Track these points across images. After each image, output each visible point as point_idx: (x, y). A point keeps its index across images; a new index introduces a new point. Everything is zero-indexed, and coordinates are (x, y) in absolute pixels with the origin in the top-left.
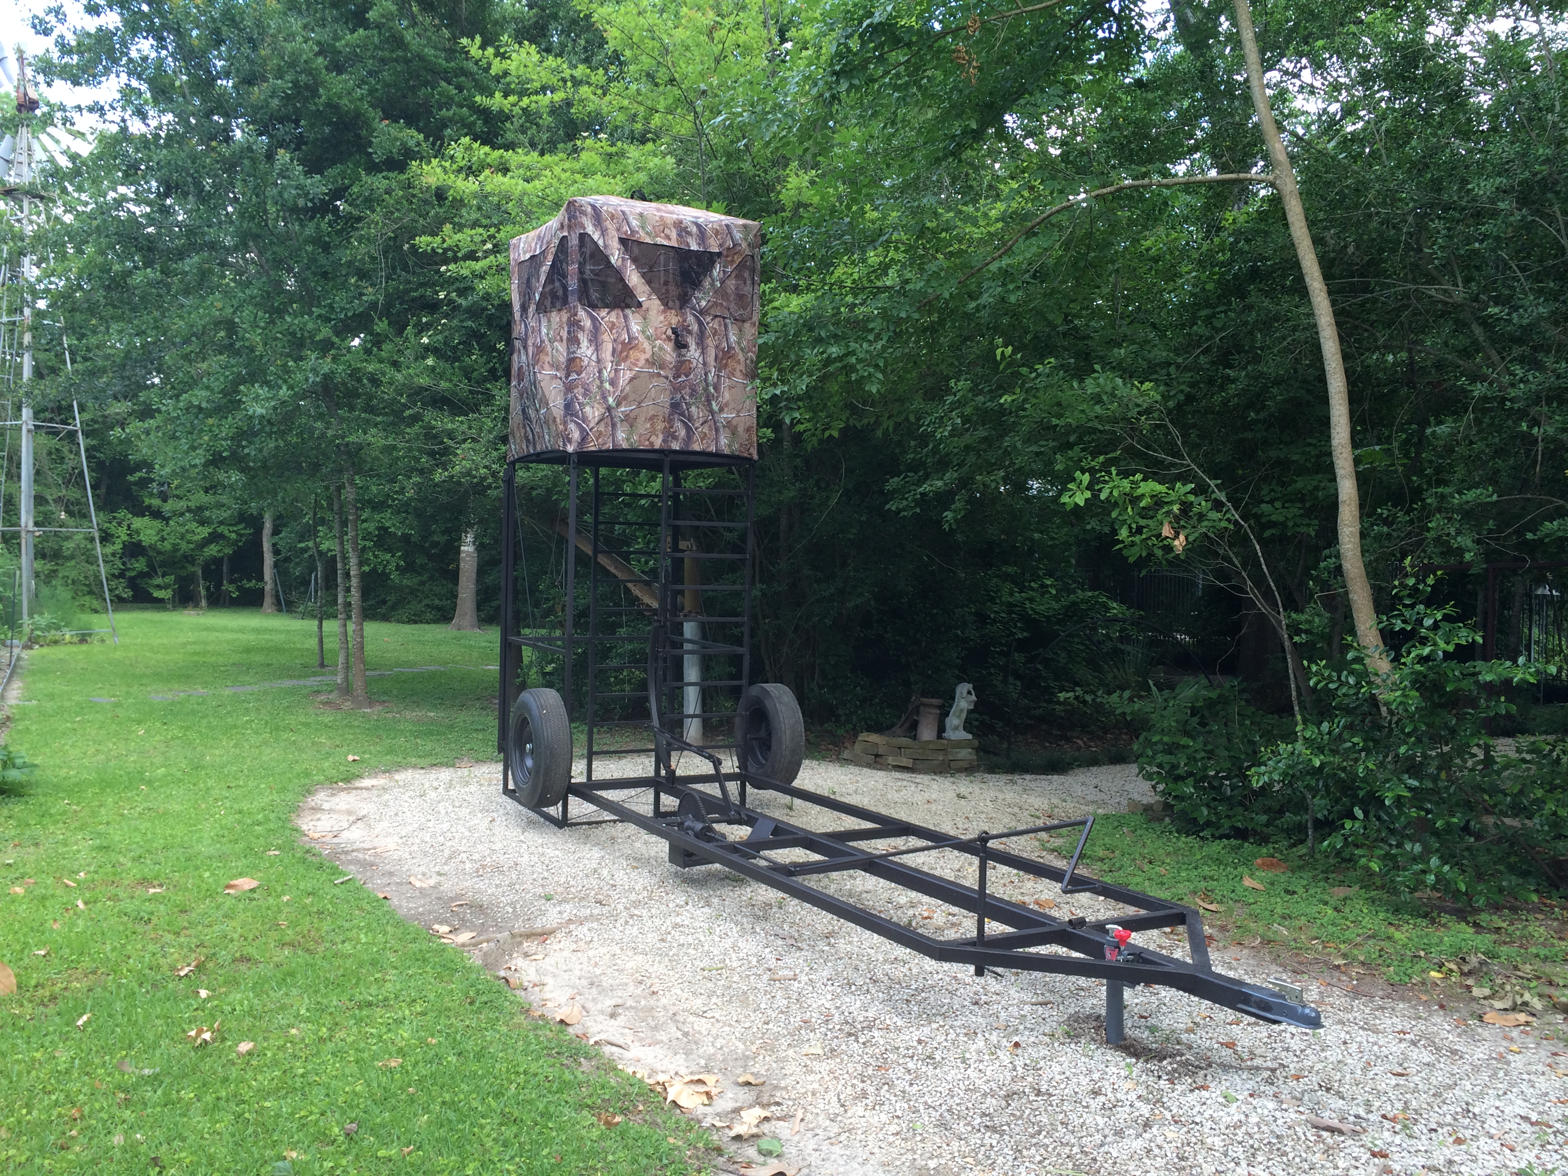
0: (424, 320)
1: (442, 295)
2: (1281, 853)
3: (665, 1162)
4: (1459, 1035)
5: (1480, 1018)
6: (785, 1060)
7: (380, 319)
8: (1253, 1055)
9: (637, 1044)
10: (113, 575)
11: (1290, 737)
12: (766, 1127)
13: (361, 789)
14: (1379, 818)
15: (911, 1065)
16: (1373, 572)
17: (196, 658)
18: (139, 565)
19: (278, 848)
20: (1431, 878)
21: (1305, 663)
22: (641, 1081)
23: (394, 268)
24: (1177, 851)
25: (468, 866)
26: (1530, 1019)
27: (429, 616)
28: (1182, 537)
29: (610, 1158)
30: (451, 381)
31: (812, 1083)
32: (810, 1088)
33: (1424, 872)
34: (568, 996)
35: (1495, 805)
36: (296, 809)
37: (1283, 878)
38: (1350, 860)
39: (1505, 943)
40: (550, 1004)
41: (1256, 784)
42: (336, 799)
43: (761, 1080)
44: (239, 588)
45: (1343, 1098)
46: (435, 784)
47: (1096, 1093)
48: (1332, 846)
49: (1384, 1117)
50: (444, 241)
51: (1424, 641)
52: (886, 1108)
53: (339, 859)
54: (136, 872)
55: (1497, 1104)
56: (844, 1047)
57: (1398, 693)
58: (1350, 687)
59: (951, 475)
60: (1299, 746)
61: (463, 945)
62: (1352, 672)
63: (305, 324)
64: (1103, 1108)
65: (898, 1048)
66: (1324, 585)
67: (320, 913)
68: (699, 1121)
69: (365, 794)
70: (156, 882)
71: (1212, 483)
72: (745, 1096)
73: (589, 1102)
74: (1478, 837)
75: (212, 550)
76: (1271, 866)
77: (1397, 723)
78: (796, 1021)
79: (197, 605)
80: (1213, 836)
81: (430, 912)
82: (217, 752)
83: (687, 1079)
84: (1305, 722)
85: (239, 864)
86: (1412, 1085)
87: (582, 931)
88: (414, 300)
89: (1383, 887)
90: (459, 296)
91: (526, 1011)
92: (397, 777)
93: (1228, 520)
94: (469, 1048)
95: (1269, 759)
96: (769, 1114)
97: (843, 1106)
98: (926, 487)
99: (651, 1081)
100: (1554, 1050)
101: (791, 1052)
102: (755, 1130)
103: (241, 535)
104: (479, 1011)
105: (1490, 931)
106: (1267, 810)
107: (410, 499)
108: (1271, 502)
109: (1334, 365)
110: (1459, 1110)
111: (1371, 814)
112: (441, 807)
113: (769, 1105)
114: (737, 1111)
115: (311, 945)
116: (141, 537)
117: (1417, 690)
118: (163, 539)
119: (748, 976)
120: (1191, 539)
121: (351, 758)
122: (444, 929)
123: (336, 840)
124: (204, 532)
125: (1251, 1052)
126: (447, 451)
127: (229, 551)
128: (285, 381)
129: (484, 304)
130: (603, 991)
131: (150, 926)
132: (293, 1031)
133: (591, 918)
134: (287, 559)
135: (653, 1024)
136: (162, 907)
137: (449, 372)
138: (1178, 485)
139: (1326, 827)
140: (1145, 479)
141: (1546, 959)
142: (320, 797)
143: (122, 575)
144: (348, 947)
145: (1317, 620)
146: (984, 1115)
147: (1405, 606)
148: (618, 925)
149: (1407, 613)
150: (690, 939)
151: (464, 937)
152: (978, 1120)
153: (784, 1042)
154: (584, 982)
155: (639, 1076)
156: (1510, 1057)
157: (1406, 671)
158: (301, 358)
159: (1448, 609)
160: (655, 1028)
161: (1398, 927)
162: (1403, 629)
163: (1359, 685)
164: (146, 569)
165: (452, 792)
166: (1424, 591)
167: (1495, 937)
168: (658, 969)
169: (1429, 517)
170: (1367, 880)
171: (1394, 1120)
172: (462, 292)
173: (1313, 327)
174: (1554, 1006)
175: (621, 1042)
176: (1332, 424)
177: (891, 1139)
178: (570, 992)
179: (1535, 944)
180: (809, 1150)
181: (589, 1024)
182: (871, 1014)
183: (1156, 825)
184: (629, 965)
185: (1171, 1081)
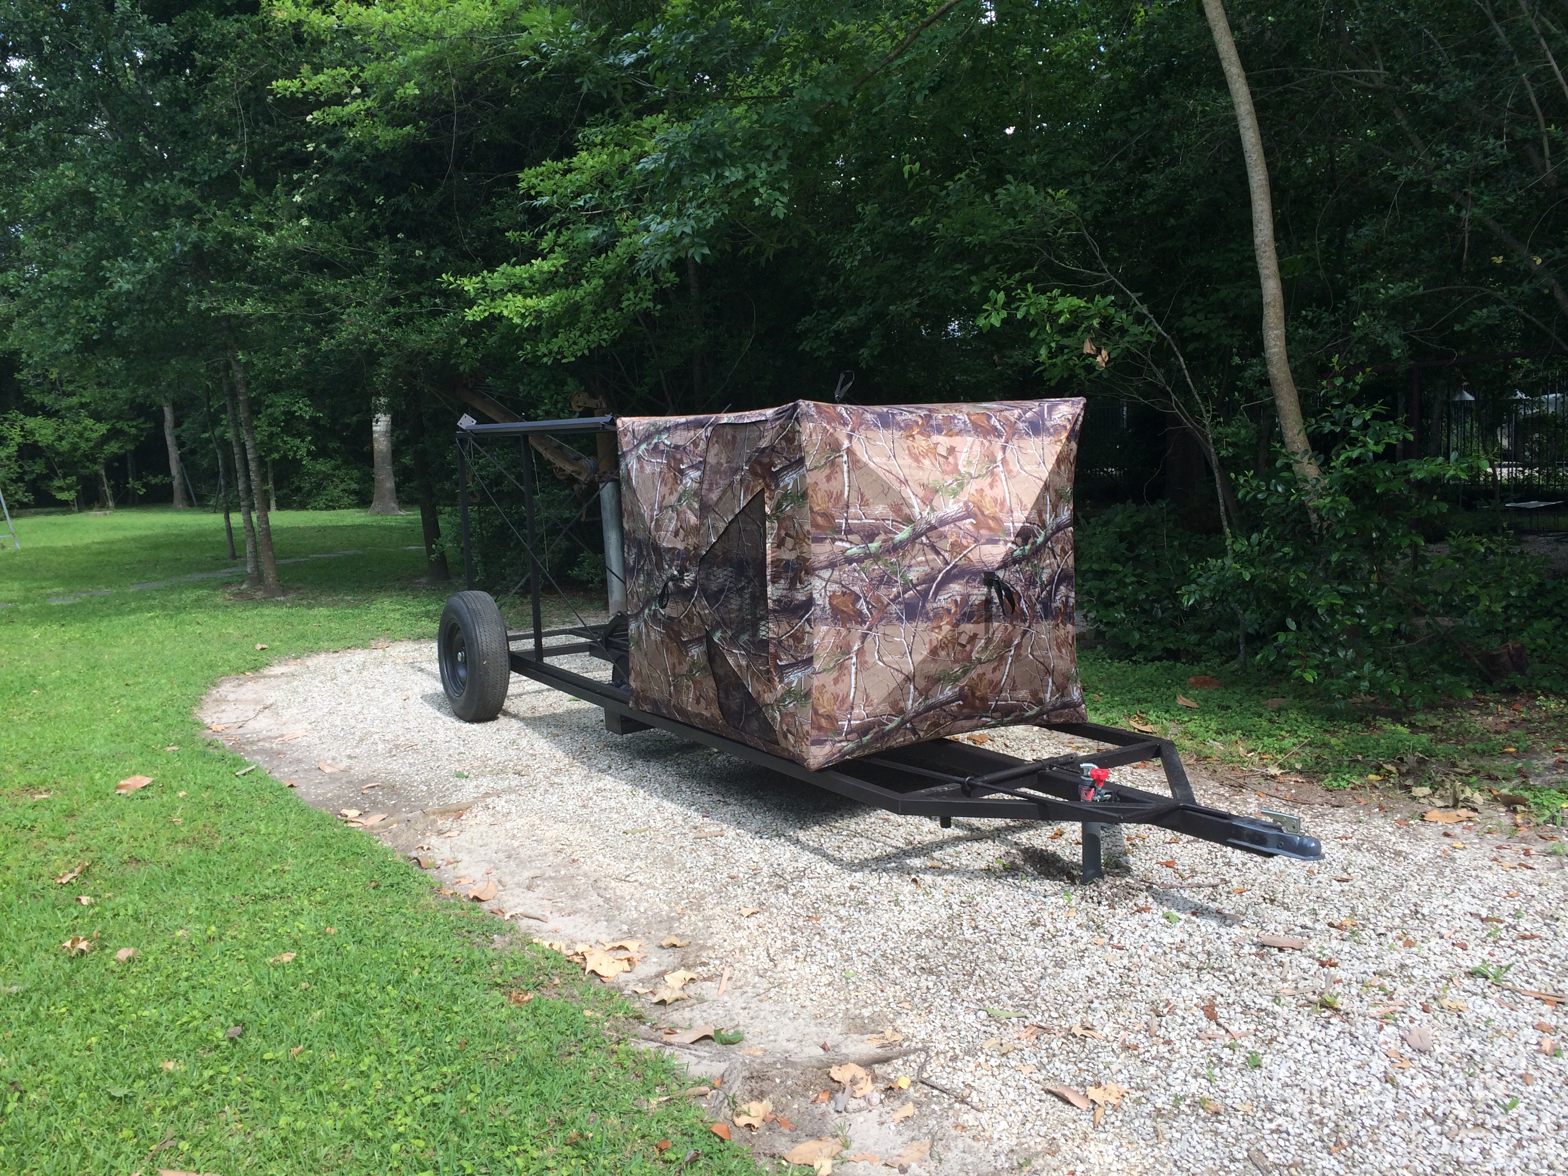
0: (295, 177)
1: (310, 147)
2: (1213, 670)
3: (582, 1037)
4: (1401, 836)
5: (1422, 818)
6: (712, 918)
7: (245, 178)
8: (1194, 872)
9: (556, 914)
10: (11, 480)
11: (1221, 553)
12: (692, 989)
13: (270, 677)
14: (1311, 627)
15: (843, 912)
16: (1298, 376)
17: (100, 558)
18: (38, 467)
19: (179, 743)
20: (1365, 684)
21: (1233, 475)
22: (559, 953)
23: (257, 123)
24: (1110, 677)
25: (381, 746)
26: (1471, 814)
27: (346, 500)
28: (1104, 353)
29: (519, 1038)
30: (328, 241)
31: (741, 938)
32: (738, 944)
33: (1357, 678)
34: (484, 870)
35: (1426, 606)
36: (197, 702)
37: (1217, 694)
38: (1283, 672)
39: (1441, 741)
40: (463, 882)
41: (1188, 602)
42: (243, 689)
43: (685, 942)
44: (144, 485)
45: (1288, 909)
46: (348, 667)
47: (1034, 924)
48: (1265, 659)
49: (1331, 925)
50: (304, 84)
51: (1353, 442)
52: (818, 958)
53: (244, 750)
54: (22, 779)
55: (1446, 902)
56: (773, 900)
57: (1329, 499)
58: (1280, 495)
59: (864, 310)
60: (1228, 561)
61: (372, 827)
62: (1281, 481)
63: (167, 189)
64: (1043, 939)
65: (829, 897)
66: (1250, 396)
67: (218, 806)
68: (620, 990)
69: (274, 682)
70: (42, 788)
71: (1133, 296)
72: (669, 958)
73: (499, 981)
74: (1409, 639)
75: (113, 447)
76: (1205, 683)
77: (1327, 529)
78: (722, 878)
79: (103, 506)
80: (1145, 659)
81: (339, 798)
82: (117, 650)
83: (608, 946)
84: (1234, 536)
85: (134, 762)
86: (1357, 890)
87: (500, 804)
88: (283, 156)
89: (1316, 695)
90: (330, 147)
91: (436, 890)
92: (309, 662)
93: (1150, 333)
94: (369, 934)
95: (1200, 576)
96: (694, 976)
97: (772, 960)
98: (839, 325)
99: (570, 952)
100: (1499, 843)
101: (718, 910)
102: (678, 994)
103: (142, 430)
104: (385, 894)
105: (1425, 730)
106: (1197, 629)
107: (299, 372)
108: (1194, 314)
109: (1255, 157)
110: (1407, 912)
111: (1304, 626)
112: (353, 689)
113: (695, 965)
114: (661, 975)
115: (207, 841)
116: (37, 437)
117: (1347, 494)
118: (61, 438)
119: (673, 836)
120: (1113, 355)
121: (259, 646)
122: (352, 813)
123: (241, 731)
124: (102, 428)
125: (1193, 871)
126: (333, 318)
127: (130, 447)
128: (151, 254)
129: (358, 155)
130: (521, 863)
131: (33, 834)
132: (179, 933)
133: (510, 790)
134: (193, 452)
135: (573, 893)
136: (48, 813)
137: (326, 231)
138: (1097, 297)
139: (1257, 640)
140: (1063, 295)
141: (1483, 754)
142: (227, 689)
143: (20, 479)
144: (245, 840)
145: (1243, 432)
146: (920, 957)
147: (1335, 407)
148: (537, 795)
149: (1336, 414)
150: (612, 803)
151: (375, 819)
152: (914, 963)
153: (711, 901)
154: (501, 855)
155: (555, 947)
156: (1456, 855)
157: (1336, 475)
158: (167, 227)
159: (1377, 408)
160: (575, 897)
161: (1334, 734)
162: (1332, 431)
163: (1288, 493)
164: (45, 472)
165: (365, 673)
166: (1352, 390)
167: (1431, 735)
168: (579, 835)
169: (1355, 316)
170: (1301, 690)
171: (1340, 927)
172: (333, 144)
173: (1233, 121)
174: (1495, 799)
175: (538, 913)
176: (1255, 222)
177: (823, 990)
178: (485, 867)
179: (1472, 740)
180: (737, 1009)
181: (505, 898)
182: (801, 865)
183: (1089, 653)
184: (548, 834)
185: (1111, 906)
